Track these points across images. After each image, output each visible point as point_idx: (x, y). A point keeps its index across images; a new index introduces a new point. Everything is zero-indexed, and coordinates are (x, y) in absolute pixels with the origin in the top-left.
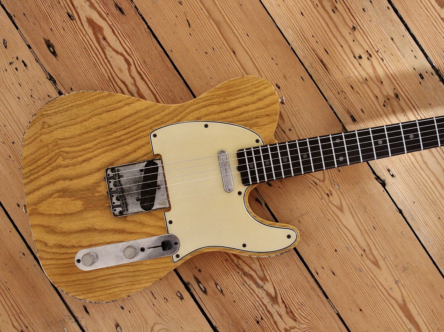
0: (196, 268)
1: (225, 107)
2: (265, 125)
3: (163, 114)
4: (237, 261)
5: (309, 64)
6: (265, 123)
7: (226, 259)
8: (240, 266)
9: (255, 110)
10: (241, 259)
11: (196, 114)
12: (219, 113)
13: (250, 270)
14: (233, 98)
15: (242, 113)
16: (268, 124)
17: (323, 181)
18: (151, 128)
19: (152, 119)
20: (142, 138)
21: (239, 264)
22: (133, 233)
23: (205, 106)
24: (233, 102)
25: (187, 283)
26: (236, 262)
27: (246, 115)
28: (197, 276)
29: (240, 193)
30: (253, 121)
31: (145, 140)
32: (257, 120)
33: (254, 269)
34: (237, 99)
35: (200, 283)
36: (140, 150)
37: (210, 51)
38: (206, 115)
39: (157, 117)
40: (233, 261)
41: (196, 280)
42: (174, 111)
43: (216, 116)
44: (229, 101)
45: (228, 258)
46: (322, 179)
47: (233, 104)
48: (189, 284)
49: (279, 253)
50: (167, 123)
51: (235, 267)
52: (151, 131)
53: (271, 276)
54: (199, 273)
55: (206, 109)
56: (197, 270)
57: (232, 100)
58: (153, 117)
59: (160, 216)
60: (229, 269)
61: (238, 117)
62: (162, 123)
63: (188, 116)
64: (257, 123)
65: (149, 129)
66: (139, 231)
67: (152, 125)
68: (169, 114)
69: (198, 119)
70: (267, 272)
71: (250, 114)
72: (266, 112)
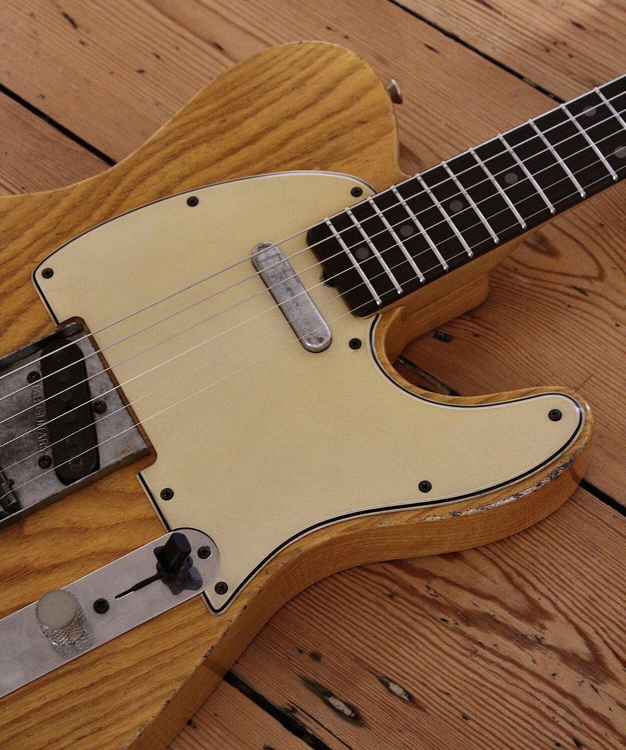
0: (301, 651)
1: (230, 140)
2: (363, 148)
3: (56, 212)
4: (428, 588)
5: (437, 10)
6: (361, 144)
7: (386, 592)
8: (440, 599)
9: (322, 121)
10: (435, 577)
11: (155, 183)
12: (218, 160)
13: (477, 600)
14: (245, 112)
15: (287, 140)
16: (372, 144)
17: (601, 277)
18: (30, 259)
19: (29, 235)
20: (11, 293)
21: (437, 594)
22: (55, 567)
23: (174, 156)
24: (249, 121)
25: (288, 711)
26: (422, 590)
27: (300, 140)
28: (310, 676)
29: (355, 344)
30: (325, 150)
31: (22, 296)
32: (333, 144)
33: (492, 592)
34: (258, 110)
35: (331, 694)
36: (14, 327)
37: (149, 64)
38: (183, 178)
39: (41, 226)
40: (413, 591)
41: (311, 690)
42: (86, 196)
43: (213, 171)
44: (237, 124)
45: (395, 588)
46: (595, 273)
47: (253, 126)
48: (294, 710)
49: (544, 474)
50: (76, 232)
51: (427, 608)
52: (34, 266)
53: (553, 598)
54: (316, 664)
55: (177, 162)
56: (306, 657)
57: (246, 118)
58: (31, 230)
59: (130, 489)
60: (409, 620)
61: (279, 153)
62: (59, 236)
63: (133, 194)
64: (337, 149)
65: (27, 263)
66: (73, 554)
67: (31, 250)
68: (74, 207)
69: (164, 194)
70: (535, 589)
71: (309, 134)
72: (353, 116)
